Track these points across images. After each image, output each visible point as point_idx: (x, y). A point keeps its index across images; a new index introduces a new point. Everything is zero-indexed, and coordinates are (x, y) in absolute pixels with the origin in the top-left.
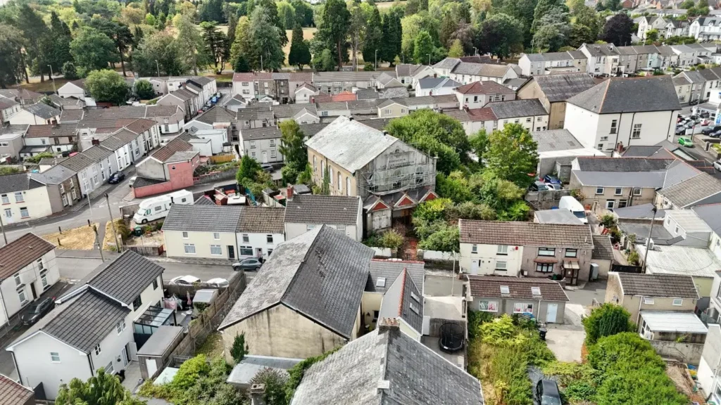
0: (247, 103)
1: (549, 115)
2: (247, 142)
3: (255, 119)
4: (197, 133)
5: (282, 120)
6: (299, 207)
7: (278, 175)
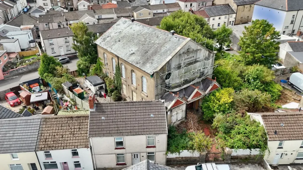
0: (46, 11)
1: (236, 13)
2: (46, 41)
3: (52, 22)
4: (7, 35)
5: (71, 22)
6: (103, 118)
7: (73, 66)
